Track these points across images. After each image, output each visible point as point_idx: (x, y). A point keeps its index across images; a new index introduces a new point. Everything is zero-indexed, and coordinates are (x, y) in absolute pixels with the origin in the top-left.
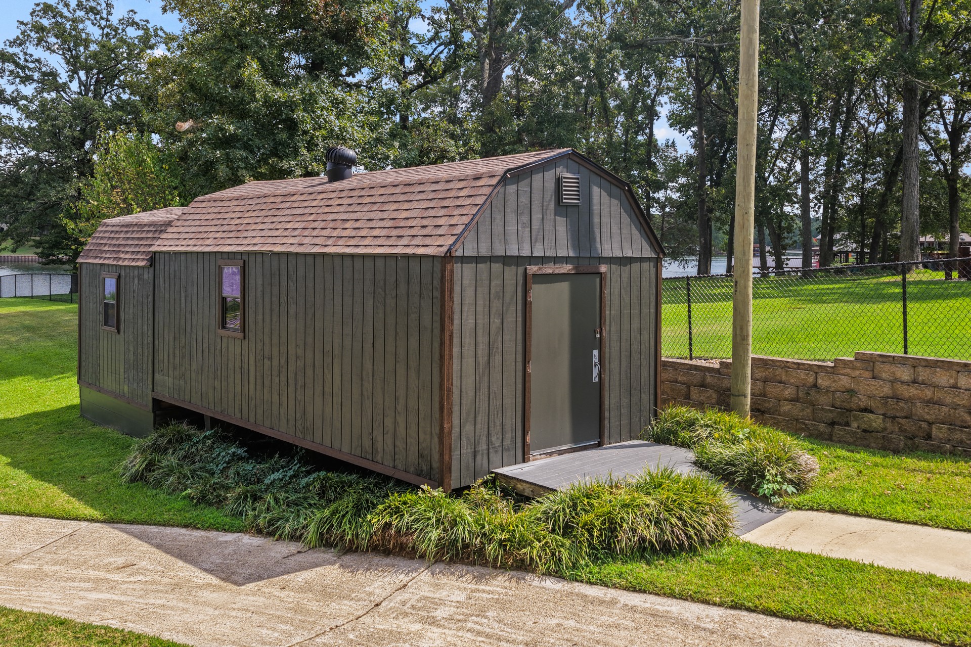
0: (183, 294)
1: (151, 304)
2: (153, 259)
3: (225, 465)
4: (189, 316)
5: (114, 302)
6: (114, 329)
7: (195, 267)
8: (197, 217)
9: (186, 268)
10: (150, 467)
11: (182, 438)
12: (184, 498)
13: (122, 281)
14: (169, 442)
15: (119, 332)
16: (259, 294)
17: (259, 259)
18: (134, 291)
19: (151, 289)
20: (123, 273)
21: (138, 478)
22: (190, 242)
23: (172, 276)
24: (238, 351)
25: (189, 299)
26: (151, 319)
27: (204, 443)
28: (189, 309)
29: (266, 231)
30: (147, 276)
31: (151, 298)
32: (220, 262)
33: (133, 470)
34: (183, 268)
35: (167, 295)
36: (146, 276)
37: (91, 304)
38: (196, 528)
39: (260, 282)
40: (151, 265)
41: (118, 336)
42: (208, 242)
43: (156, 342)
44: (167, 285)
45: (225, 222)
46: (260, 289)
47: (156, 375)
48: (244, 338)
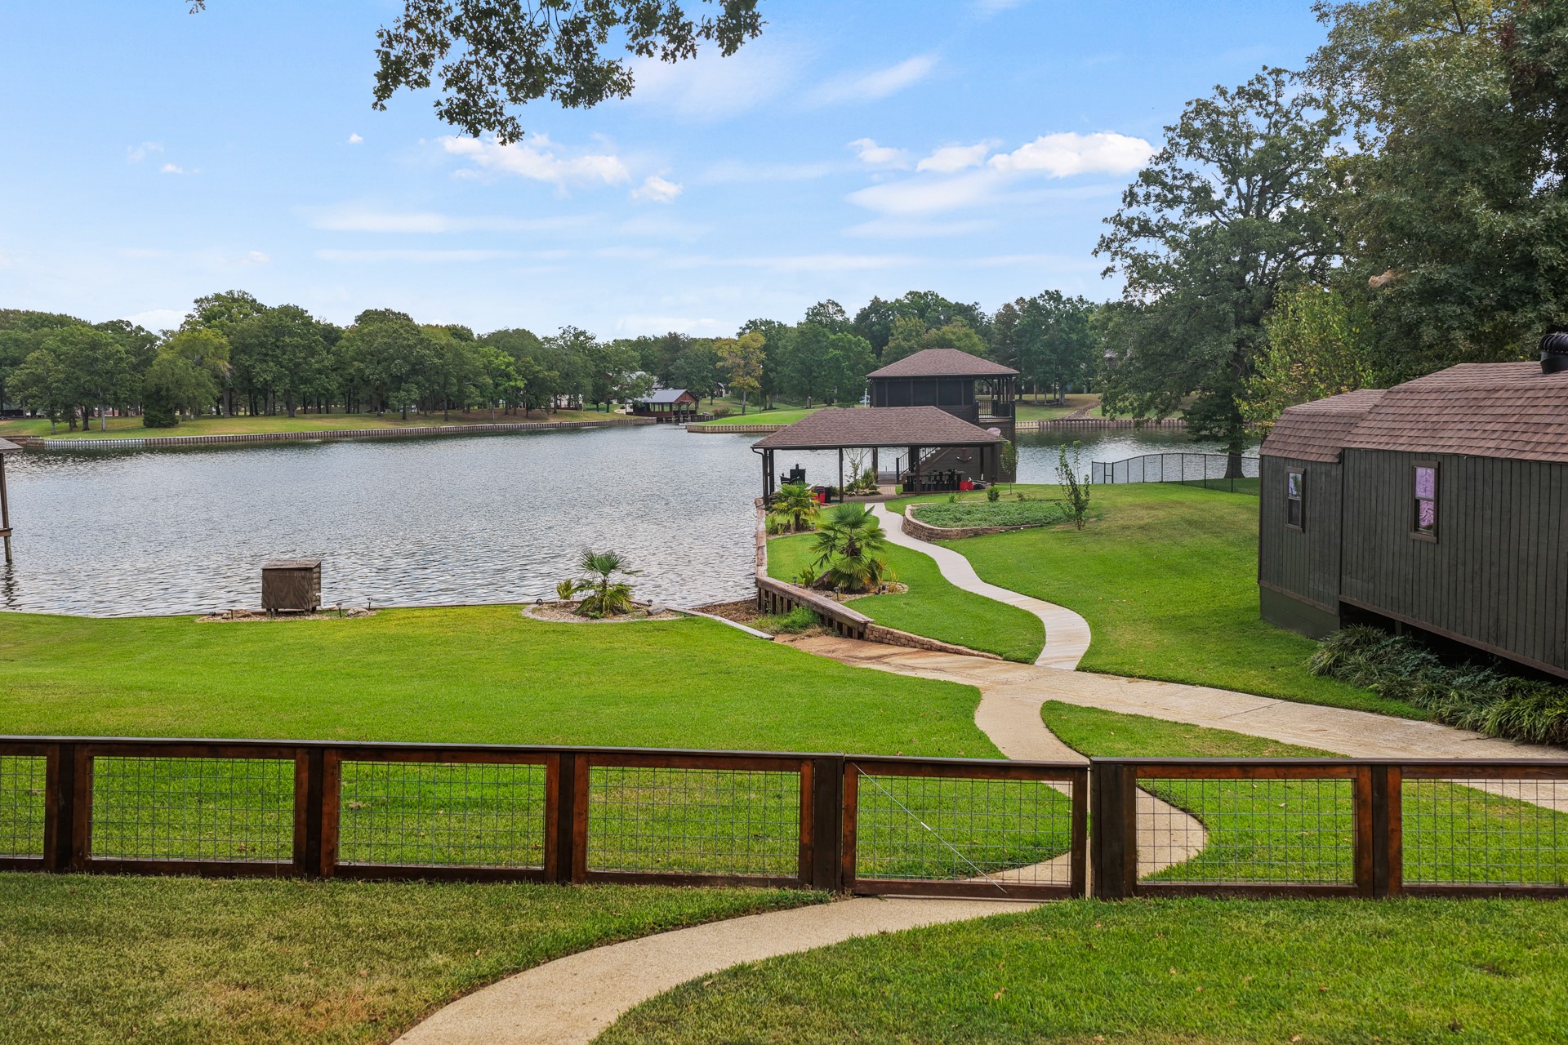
0: (1374, 494)
1: (1339, 503)
2: (1343, 455)
3: (1414, 668)
4: (1379, 517)
5: (1299, 498)
6: (1299, 528)
7: (1387, 466)
8: (1391, 410)
9: (1378, 466)
10: (1338, 662)
11: (1369, 639)
12: (1371, 691)
13: (1308, 476)
14: (1357, 643)
15: (1304, 531)
16: (1454, 497)
17: (1455, 462)
18: (1321, 489)
19: (1340, 487)
20: (1309, 469)
21: (1326, 672)
22: (1383, 440)
23: (1362, 475)
24: (1431, 555)
25: (1380, 499)
26: (1339, 518)
27: (1393, 647)
28: (1380, 510)
29: (1463, 432)
30: (1336, 472)
31: (1339, 497)
32: (1413, 462)
33: (1321, 665)
34: (1374, 466)
35: (1356, 495)
36: (1333, 473)
37: (1274, 501)
38: (1381, 713)
39: (1455, 485)
40: (1339, 462)
41: (1303, 535)
42: (1401, 441)
43: (1344, 543)
44: (1357, 484)
45: (1421, 419)
46: (1455, 491)
47: (1343, 577)
48: (1438, 542)
